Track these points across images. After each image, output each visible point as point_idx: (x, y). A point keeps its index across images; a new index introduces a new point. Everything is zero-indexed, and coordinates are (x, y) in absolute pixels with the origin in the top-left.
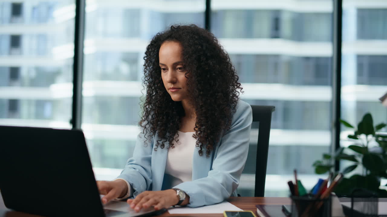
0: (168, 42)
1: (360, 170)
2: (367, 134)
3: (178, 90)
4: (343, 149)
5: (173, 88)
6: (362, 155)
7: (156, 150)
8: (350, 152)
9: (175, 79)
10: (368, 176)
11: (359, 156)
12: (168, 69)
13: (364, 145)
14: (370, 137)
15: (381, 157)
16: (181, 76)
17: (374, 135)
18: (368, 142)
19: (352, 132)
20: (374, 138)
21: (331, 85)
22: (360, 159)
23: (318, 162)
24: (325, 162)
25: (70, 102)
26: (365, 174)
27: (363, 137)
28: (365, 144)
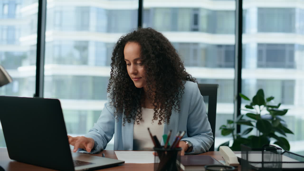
0: (130, 43)
1: (255, 132)
2: (260, 105)
3: (139, 79)
4: (243, 116)
5: (135, 78)
6: (256, 121)
7: (124, 126)
8: (248, 119)
9: (136, 71)
10: (261, 136)
11: (254, 122)
12: (131, 64)
13: (257, 113)
14: (262, 107)
15: (271, 122)
16: (140, 69)
17: (265, 106)
18: (261, 111)
19: (249, 103)
20: (265, 108)
21: (234, 67)
22: (254, 124)
23: (224, 126)
24: (229, 126)
25: (33, 80)
26: (258, 135)
27: (257, 107)
28: (259, 112)
